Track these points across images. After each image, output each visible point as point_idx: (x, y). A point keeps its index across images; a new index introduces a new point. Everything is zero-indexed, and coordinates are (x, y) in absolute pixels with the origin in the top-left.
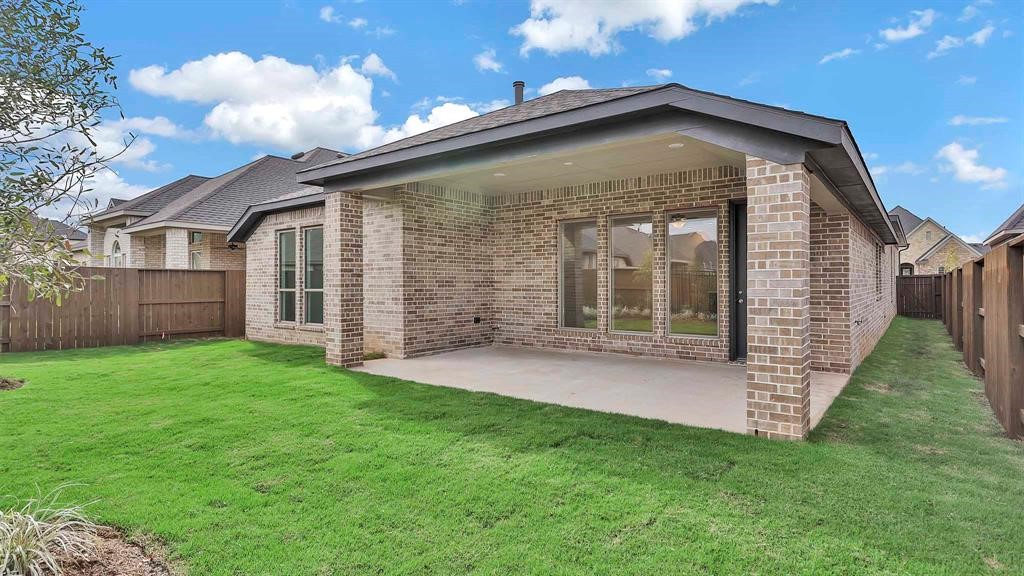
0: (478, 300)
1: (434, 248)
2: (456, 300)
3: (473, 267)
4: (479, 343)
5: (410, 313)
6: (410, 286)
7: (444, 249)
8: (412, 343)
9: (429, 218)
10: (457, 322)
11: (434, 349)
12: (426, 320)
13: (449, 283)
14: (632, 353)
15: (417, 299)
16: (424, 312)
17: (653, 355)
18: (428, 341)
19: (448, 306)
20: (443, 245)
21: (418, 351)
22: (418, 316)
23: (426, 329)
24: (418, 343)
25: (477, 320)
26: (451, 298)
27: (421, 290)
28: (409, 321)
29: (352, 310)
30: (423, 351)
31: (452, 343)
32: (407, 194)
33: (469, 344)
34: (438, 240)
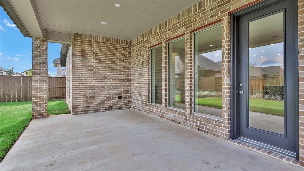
0: (121, 88)
1: (92, 64)
2: (107, 88)
3: (118, 73)
4: (122, 108)
5: (76, 94)
6: (77, 82)
7: (99, 65)
8: (78, 108)
9: (89, 51)
10: (107, 98)
11: (91, 110)
12: (87, 97)
13: (103, 80)
14: (175, 122)
15: (81, 87)
16: (86, 93)
17: (185, 125)
18: (88, 107)
19: (101, 91)
20: (98, 63)
21: (81, 111)
22: (81, 95)
23: (87, 101)
24: (82, 107)
25: (120, 97)
26: (104, 87)
27: (84, 84)
28: (75, 98)
29: (39, 92)
30: (86, 111)
31: (104, 108)
32: (75, 39)
33: (116, 108)
34: (95, 61)
